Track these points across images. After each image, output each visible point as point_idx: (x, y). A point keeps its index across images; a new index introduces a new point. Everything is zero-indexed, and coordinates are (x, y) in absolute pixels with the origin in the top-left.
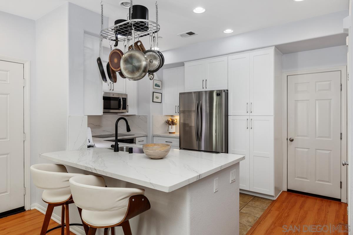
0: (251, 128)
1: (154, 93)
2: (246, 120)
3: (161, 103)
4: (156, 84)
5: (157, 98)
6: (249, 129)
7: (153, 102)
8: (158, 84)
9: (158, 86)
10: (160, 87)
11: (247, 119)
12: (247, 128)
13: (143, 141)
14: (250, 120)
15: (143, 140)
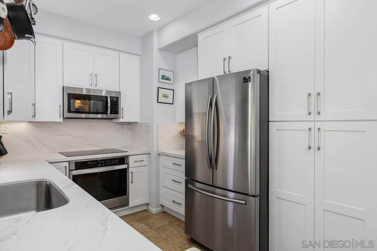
0: (319, 149)
1: (159, 89)
2: (307, 130)
3: (173, 104)
4: (164, 76)
5: (165, 96)
6: (312, 149)
7: (158, 102)
8: (167, 75)
9: (168, 79)
10: (172, 80)
11: (310, 129)
12: (310, 148)
13: (142, 161)
14: (317, 130)
15: (142, 159)
